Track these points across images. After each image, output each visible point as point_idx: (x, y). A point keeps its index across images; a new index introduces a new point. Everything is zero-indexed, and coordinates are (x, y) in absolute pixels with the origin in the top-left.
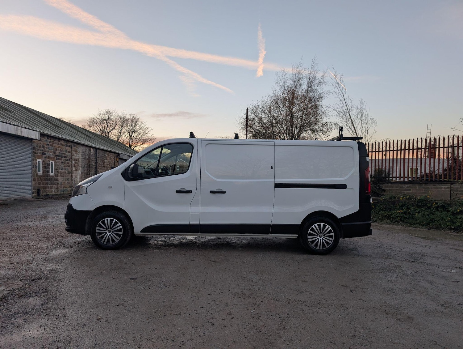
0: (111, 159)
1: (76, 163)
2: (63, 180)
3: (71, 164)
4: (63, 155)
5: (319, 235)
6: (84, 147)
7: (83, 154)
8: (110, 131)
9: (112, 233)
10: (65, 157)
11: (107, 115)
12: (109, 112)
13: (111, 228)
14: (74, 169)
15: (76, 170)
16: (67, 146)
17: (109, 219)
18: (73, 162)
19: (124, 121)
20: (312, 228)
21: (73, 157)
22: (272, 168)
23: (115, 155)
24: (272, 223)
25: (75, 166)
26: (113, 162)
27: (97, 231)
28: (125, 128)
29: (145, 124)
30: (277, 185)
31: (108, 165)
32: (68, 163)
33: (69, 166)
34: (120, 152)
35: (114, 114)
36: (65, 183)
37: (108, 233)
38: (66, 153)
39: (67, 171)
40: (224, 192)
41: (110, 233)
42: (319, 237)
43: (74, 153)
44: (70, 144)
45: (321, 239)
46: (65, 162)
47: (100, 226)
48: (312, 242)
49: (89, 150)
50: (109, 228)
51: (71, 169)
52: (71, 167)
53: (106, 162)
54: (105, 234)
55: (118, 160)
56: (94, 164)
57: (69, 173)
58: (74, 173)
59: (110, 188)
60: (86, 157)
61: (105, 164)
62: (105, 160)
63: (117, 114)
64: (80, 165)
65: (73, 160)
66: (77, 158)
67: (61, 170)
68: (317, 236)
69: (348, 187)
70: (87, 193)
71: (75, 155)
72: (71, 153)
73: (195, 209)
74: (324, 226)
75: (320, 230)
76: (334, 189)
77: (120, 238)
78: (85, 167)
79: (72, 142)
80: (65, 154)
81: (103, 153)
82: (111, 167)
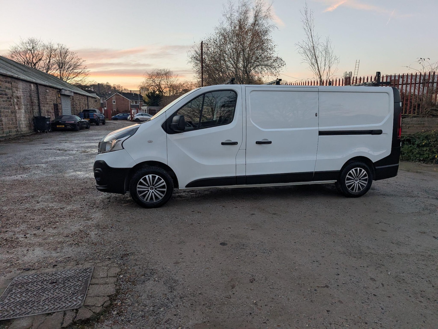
0: (53, 95)
1: (18, 101)
2: (7, 120)
3: (13, 103)
4: (3, 93)
5: (355, 179)
6: (24, 82)
7: (24, 91)
8: (36, 63)
9: (155, 190)
10: (6, 95)
11: (31, 44)
12: (32, 41)
13: (153, 185)
14: (17, 108)
15: (19, 109)
16: (6, 82)
17: (151, 176)
18: (15, 100)
19: (51, 52)
20: (350, 173)
21: (15, 94)
22: (316, 116)
23: (56, 90)
24: (315, 171)
25: (17, 104)
26: (55, 98)
27: (138, 189)
28: (54, 59)
29: (75, 55)
30: (321, 133)
31: (50, 102)
32: (10, 101)
33: (11, 105)
34: (61, 88)
35: (40, 43)
36: (9, 123)
37: (150, 190)
38: (7, 90)
39: (10, 110)
40: (270, 143)
41: (153, 191)
42: (355, 181)
43: (14, 89)
44: (9, 80)
45: (356, 183)
46: (6, 100)
47: (141, 184)
48: (349, 186)
49: (30, 86)
50: (152, 184)
51: (14, 108)
52: (14, 105)
53: (48, 98)
54: (147, 191)
55: (59, 95)
56: (36, 101)
57: (12, 113)
58: (18, 112)
59: (150, 142)
60: (27, 94)
61: (48, 100)
62: (47, 97)
63: (42, 44)
64: (23, 103)
65: (14, 98)
66: (19, 95)
67: (3, 110)
68: (354, 180)
69: (383, 133)
70: (123, 148)
71: (16, 92)
72: (12, 89)
73: (241, 161)
74: (361, 171)
75: (357, 175)
76: (371, 135)
77: (164, 195)
78: (28, 105)
79: (12, 77)
80: (5, 91)
81: (44, 88)
82: (54, 104)
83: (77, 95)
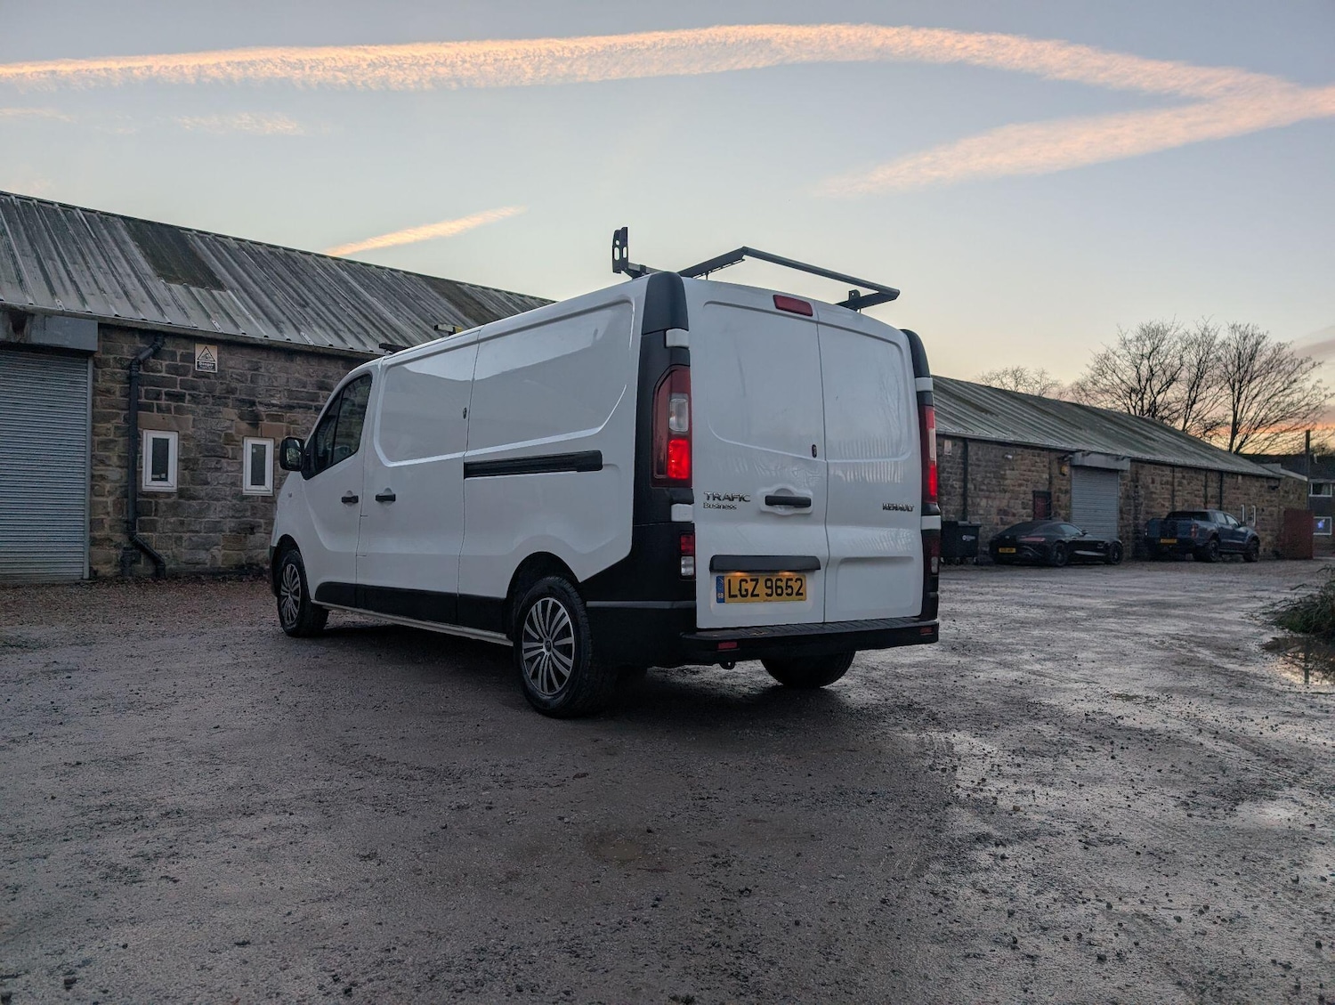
0: (1033, 468)
5: (545, 641)
9: (291, 598)
11: (1148, 341)
12: (1154, 335)
13: (291, 587)
22: (465, 416)
23: (1053, 456)
24: (459, 592)
26: (1046, 476)
27: (281, 593)
30: (468, 470)
31: (1020, 485)
40: (393, 498)
45: (547, 658)
53: (1008, 476)
54: (286, 598)
55: (1066, 469)
56: (957, 484)
61: (1007, 482)
62: (1008, 472)
69: (604, 463)
76: (576, 472)
77: (297, 612)
81: (995, 452)
82: (1034, 492)
83: (1164, 468)
